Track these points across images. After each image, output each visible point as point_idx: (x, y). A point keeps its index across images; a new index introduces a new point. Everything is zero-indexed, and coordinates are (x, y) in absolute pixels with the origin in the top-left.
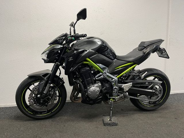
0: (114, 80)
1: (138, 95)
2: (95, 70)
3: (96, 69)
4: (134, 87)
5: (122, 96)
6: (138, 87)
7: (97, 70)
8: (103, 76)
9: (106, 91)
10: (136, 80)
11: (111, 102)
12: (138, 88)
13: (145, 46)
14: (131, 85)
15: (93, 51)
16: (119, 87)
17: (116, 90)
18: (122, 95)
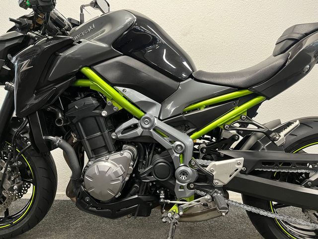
0: (178, 143)
1: (274, 203)
2: (112, 106)
3: (115, 104)
4: (254, 173)
5: (207, 200)
6: (271, 176)
7: (120, 108)
8: (143, 128)
9: (153, 178)
10: (263, 149)
11: (170, 215)
12: (273, 178)
13: (296, 36)
14: (241, 166)
15: (104, 45)
16: (199, 171)
17: (183, 178)
18: (208, 197)
